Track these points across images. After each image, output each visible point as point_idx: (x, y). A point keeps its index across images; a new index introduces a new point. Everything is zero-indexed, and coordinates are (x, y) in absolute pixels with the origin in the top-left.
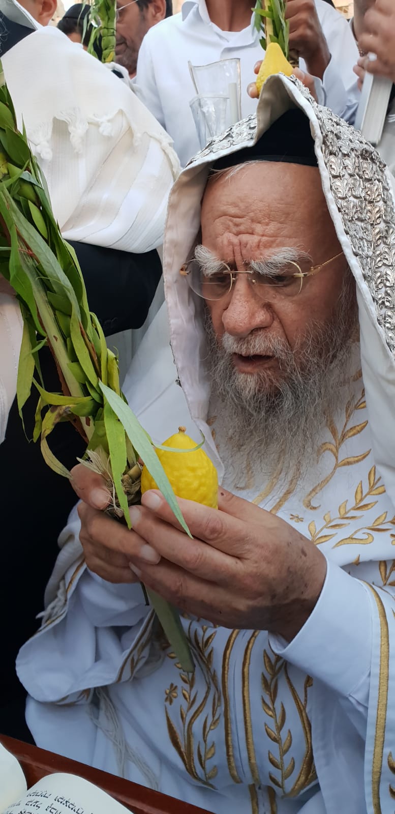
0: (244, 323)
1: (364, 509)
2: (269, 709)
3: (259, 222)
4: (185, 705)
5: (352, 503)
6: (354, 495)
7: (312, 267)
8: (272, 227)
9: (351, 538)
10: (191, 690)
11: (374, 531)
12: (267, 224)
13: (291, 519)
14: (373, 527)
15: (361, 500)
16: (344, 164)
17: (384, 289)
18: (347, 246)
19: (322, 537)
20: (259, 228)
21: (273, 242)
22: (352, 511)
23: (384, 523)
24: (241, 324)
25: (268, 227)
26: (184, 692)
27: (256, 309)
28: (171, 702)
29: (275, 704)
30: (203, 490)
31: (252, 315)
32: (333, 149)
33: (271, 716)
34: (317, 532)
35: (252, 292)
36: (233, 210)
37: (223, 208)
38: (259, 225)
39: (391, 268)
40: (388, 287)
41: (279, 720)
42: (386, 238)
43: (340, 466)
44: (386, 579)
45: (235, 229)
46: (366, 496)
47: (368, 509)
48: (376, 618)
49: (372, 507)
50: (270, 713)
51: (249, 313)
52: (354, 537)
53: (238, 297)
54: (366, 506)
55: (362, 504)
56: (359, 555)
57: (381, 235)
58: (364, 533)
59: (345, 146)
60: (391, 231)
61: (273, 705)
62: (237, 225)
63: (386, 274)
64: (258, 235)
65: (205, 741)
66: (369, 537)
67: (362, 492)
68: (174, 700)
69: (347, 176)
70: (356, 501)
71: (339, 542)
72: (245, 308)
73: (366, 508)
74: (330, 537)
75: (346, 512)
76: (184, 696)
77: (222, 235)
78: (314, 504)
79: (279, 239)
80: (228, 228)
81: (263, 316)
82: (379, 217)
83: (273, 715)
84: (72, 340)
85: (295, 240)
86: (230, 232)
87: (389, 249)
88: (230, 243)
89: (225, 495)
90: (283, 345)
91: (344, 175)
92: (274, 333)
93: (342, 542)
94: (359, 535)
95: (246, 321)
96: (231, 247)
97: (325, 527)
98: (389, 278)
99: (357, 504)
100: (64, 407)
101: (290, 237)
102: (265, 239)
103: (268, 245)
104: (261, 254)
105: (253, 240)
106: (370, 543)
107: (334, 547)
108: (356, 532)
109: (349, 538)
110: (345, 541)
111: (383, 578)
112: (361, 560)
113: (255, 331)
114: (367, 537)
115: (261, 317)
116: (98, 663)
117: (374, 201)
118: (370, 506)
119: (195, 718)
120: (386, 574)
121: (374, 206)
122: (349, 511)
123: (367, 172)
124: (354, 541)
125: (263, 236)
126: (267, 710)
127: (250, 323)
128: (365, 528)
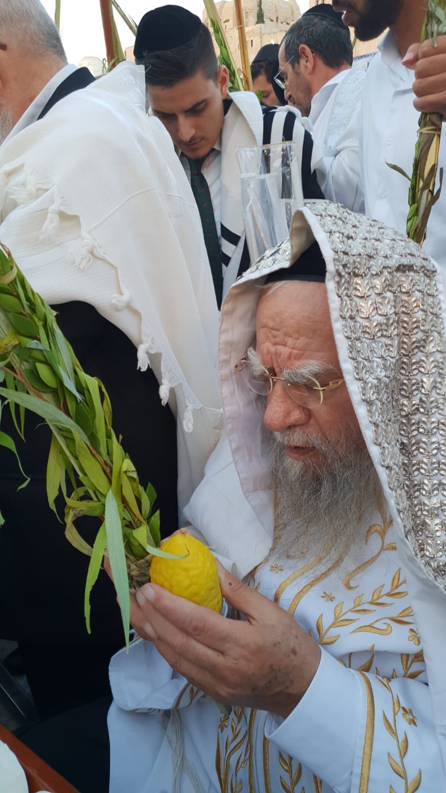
0: (279, 422)
1: (396, 597)
2: (286, 764)
3: (291, 336)
4: (231, 737)
5: (387, 589)
6: (391, 581)
7: (331, 383)
8: (301, 342)
9: (370, 626)
10: (238, 724)
11: (395, 623)
12: (297, 339)
13: (322, 597)
14: (397, 618)
15: (397, 587)
16: (372, 284)
17: (419, 396)
18: (349, 373)
19: (343, 620)
20: (290, 341)
21: (302, 355)
22: (385, 597)
23: (409, 616)
24: (275, 422)
25: (298, 341)
26: (233, 724)
27: (292, 408)
28: (222, 731)
29: (292, 762)
30: (194, 588)
31: (288, 414)
32: (360, 272)
33: (287, 771)
34: (343, 612)
35: (286, 395)
36: (271, 324)
37: (265, 321)
38: (290, 339)
39: (427, 376)
40: (423, 394)
41: (294, 776)
42: (424, 347)
43: (385, 550)
44: (407, 669)
45: (273, 340)
46: (401, 584)
47: (400, 598)
48: (363, 720)
49: (405, 596)
50: (286, 768)
51: (284, 413)
52: (373, 626)
53: (275, 398)
54: (399, 593)
55: (396, 591)
56: (374, 645)
57: (417, 344)
58: (385, 623)
59: (376, 266)
60: (431, 338)
61: (291, 761)
62: (274, 337)
63: (422, 381)
64: (289, 348)
65: (236, 775)
66: (388, 627)
67: (399, 580)
68: (225, 729)
69: (373, 296)
70: (392, 587)
71: (358, 629)
72: (280, 408)
73: (399, 597)
74: (351, 622)
75: (378, 597)
76: (232, 726)
77: (264, 343)
78: (352, 584)
79: (308, 353)
80: (268, 338)
81: (298, 415)
82: (416, 327)
83: (288, 770)
84: (80, 461)
85: (322, 354)
86: (270, 342)
87: (426, 357)
88: (269, 352)
89: (233, 586)
90: (321, 440)
91: (370, 295)
92: (312, 429)
93: (361, 629)
94: (379, 625)
95: (281, 419)
96: (270, 355)
97: (352, 610)
98: (424, 385)
99: (392, 590)
100: (79, 509)
101: (318, 351)
102: (295, 351)
103: (298, 357)
104: (292, 365)
105: (284, 351)
106: (387, 634)
107: (351, 633)
108: (377, 621)
109: (369, 626)
110: (364, 628)
111: (404, 667)
112: (376, 649)
113: (291, 427)
114: (387, 628)
115: (296, 416)
116: (174, 680)
117: (411, 312)
118: (402, 595)
119: (233, 752)
120: (407, 663)
121: (411, 317)
122: (382, 596)
123: (404, 285)
124: (373, 630)
125: (293, 348)
126: (284, 765)
127: (284, 422)
128: (388, 618)
